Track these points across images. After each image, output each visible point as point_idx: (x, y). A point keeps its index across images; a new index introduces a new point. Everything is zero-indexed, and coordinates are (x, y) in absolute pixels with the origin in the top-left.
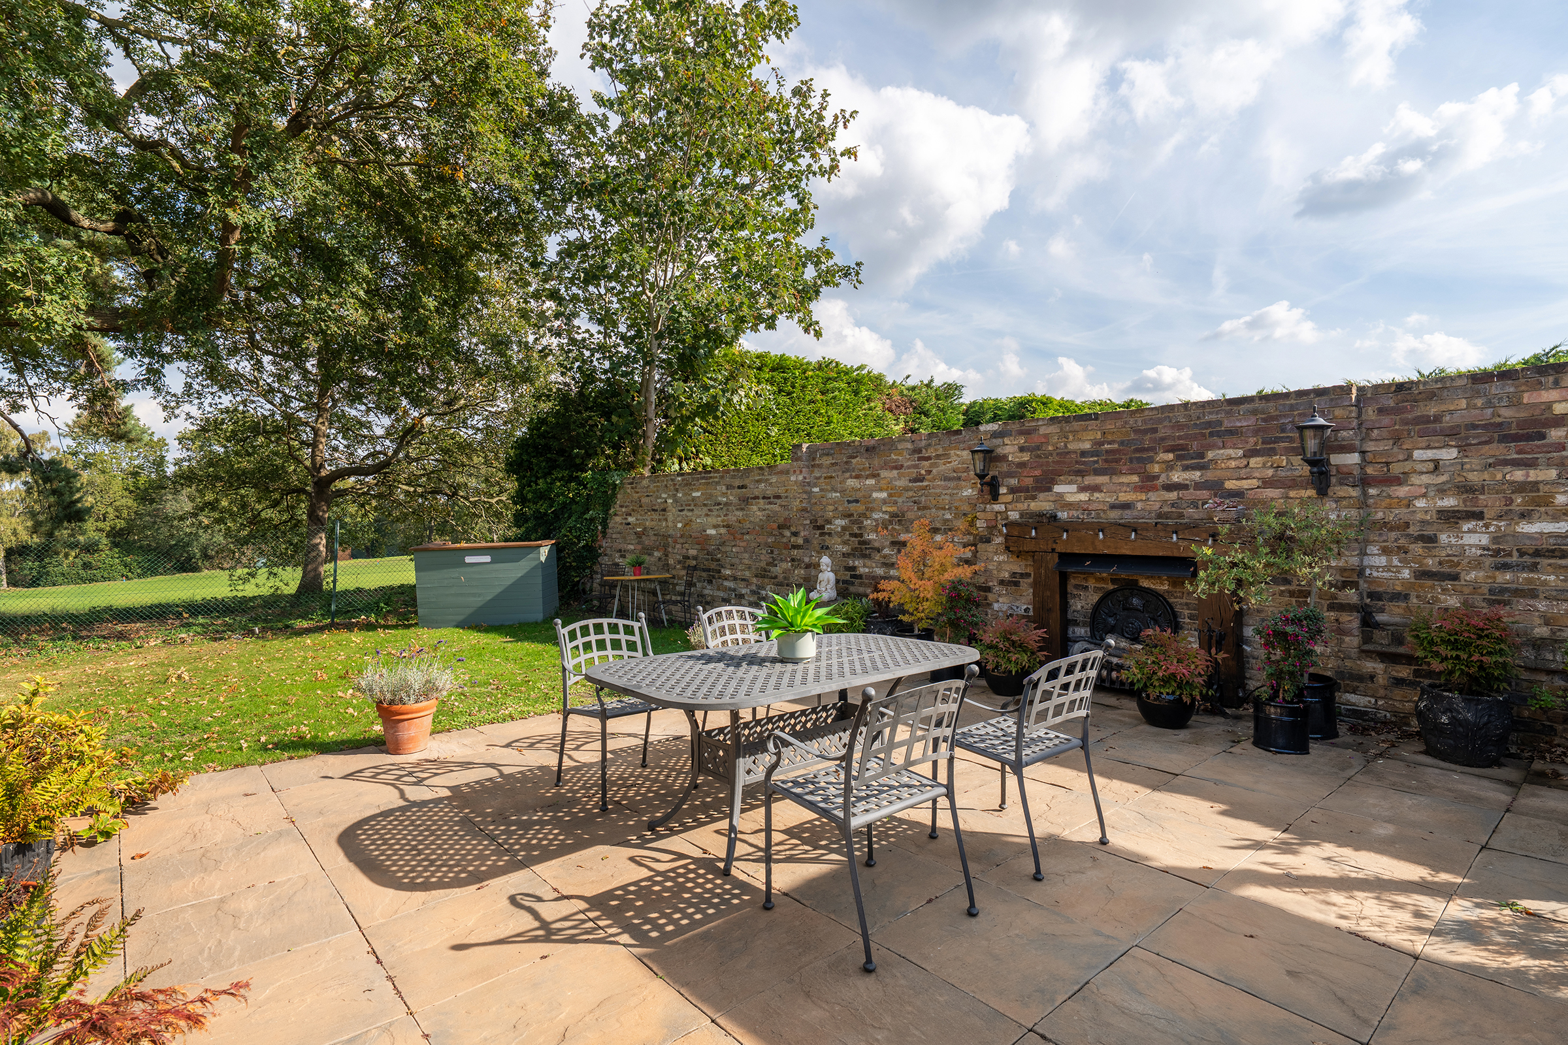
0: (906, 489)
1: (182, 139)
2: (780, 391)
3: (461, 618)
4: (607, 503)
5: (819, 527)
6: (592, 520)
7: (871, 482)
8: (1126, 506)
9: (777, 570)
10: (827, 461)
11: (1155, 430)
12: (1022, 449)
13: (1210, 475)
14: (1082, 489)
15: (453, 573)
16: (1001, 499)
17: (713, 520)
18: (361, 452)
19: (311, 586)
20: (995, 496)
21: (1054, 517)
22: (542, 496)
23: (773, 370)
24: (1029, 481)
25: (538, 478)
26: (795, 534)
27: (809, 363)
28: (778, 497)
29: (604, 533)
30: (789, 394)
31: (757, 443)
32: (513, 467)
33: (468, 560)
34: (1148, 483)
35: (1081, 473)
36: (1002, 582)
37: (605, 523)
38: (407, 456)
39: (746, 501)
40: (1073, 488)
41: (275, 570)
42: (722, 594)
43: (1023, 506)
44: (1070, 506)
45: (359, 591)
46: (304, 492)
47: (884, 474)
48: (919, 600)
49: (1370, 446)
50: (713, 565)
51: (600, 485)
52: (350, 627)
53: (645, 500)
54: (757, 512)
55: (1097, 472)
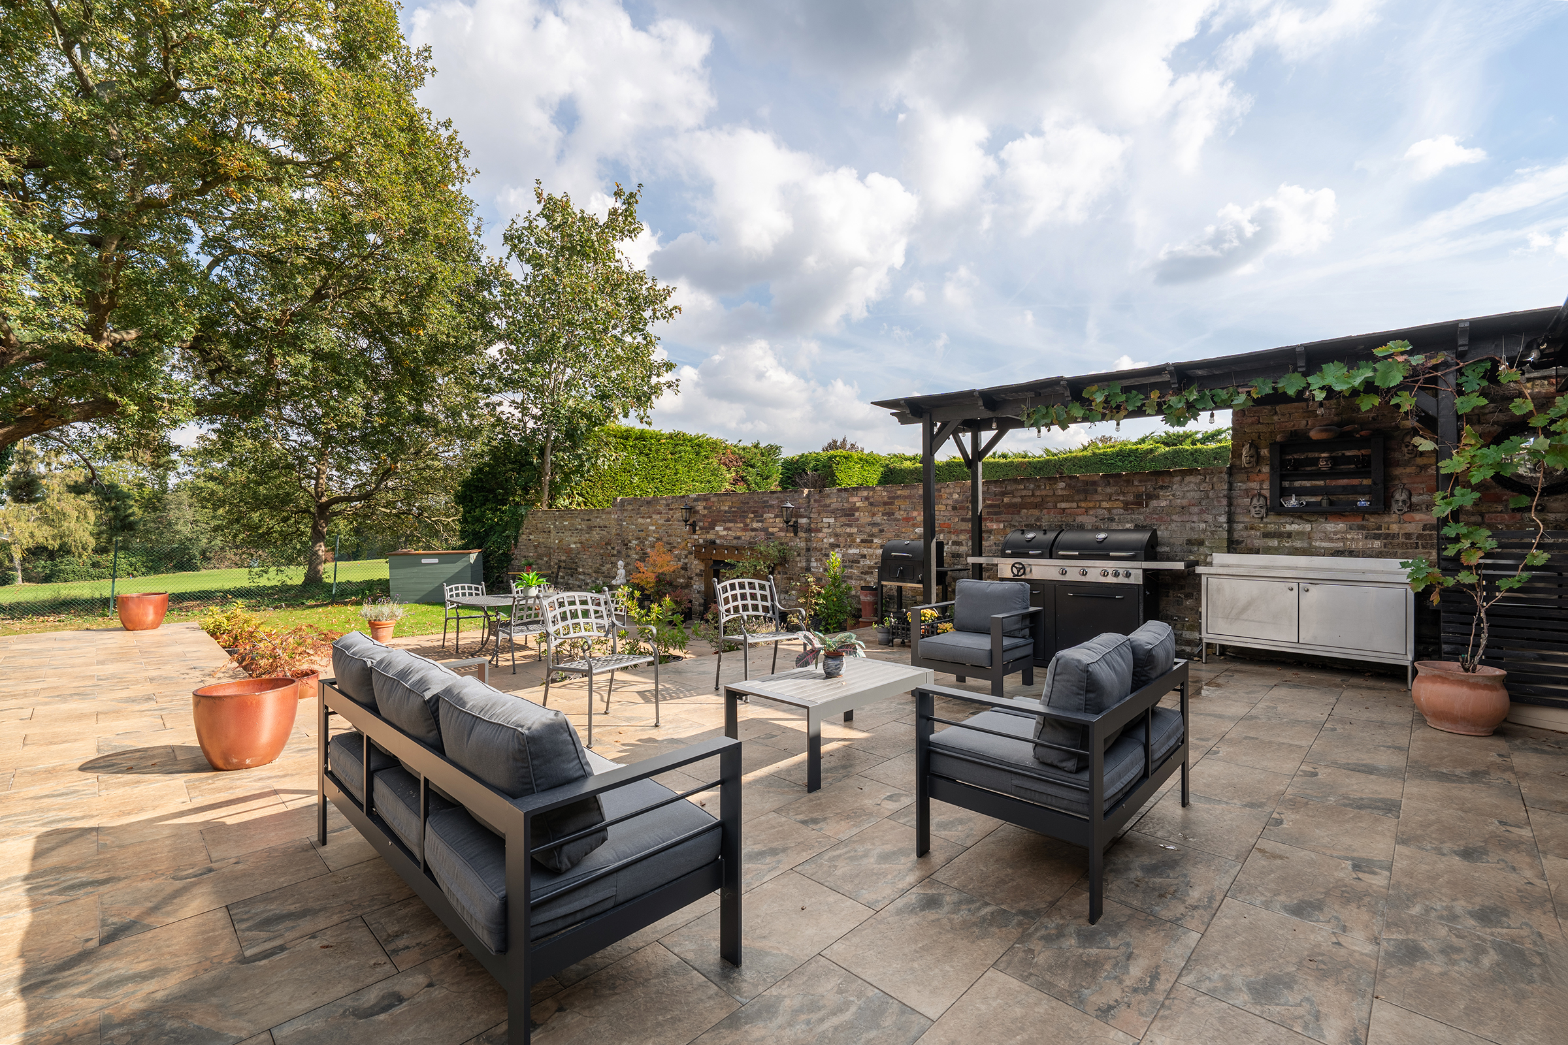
0: (663, 525)
1: (230, 271)
2: (641, 453)
3: (418, 597)
4: (518, 525)
5: (625, 544)
6: (508, 537)
7: (648, 520)
8: (739, 538)
9: (604, 569)
10: (630, 508)
11: (748, 503)
12: (705, 508)
13: (765, 525)
14: (725, 529)
15: (415, 570)
16: (697, 532)
17: (574, 539)
18: (350, 483)
19: (313, 581)
20: (694, 531)
21: (714, 542)
22: (478, 520)
23: (636, 439)
24: (707, 524)
25: (477, 507)
26: (613, 548)
27: (662, 435)
28: (606, 527)
29: (516, 545)
30: (647, 455)
31: (623, 488)
32: (461, 499)
33: (424, 561)
34: (745, 529)
35: (724, 521)
36: (697, 575)
37: (516, 539)
38: (386, 486)
39: (590, 528)
40: (722, 528)
41: (283, 568)
42: (578, 583)
43: (704, 536)
44: (720, 537)
45: (349, 582)
46: (309, 512)
47: (654, 516)
48: (648, 583)
49: (812, 515)
50: (574, 566)
51: (514, 514)
52: (346, 604)
53: (539, 525)
54: (596, 535)
55: (730, 521)
